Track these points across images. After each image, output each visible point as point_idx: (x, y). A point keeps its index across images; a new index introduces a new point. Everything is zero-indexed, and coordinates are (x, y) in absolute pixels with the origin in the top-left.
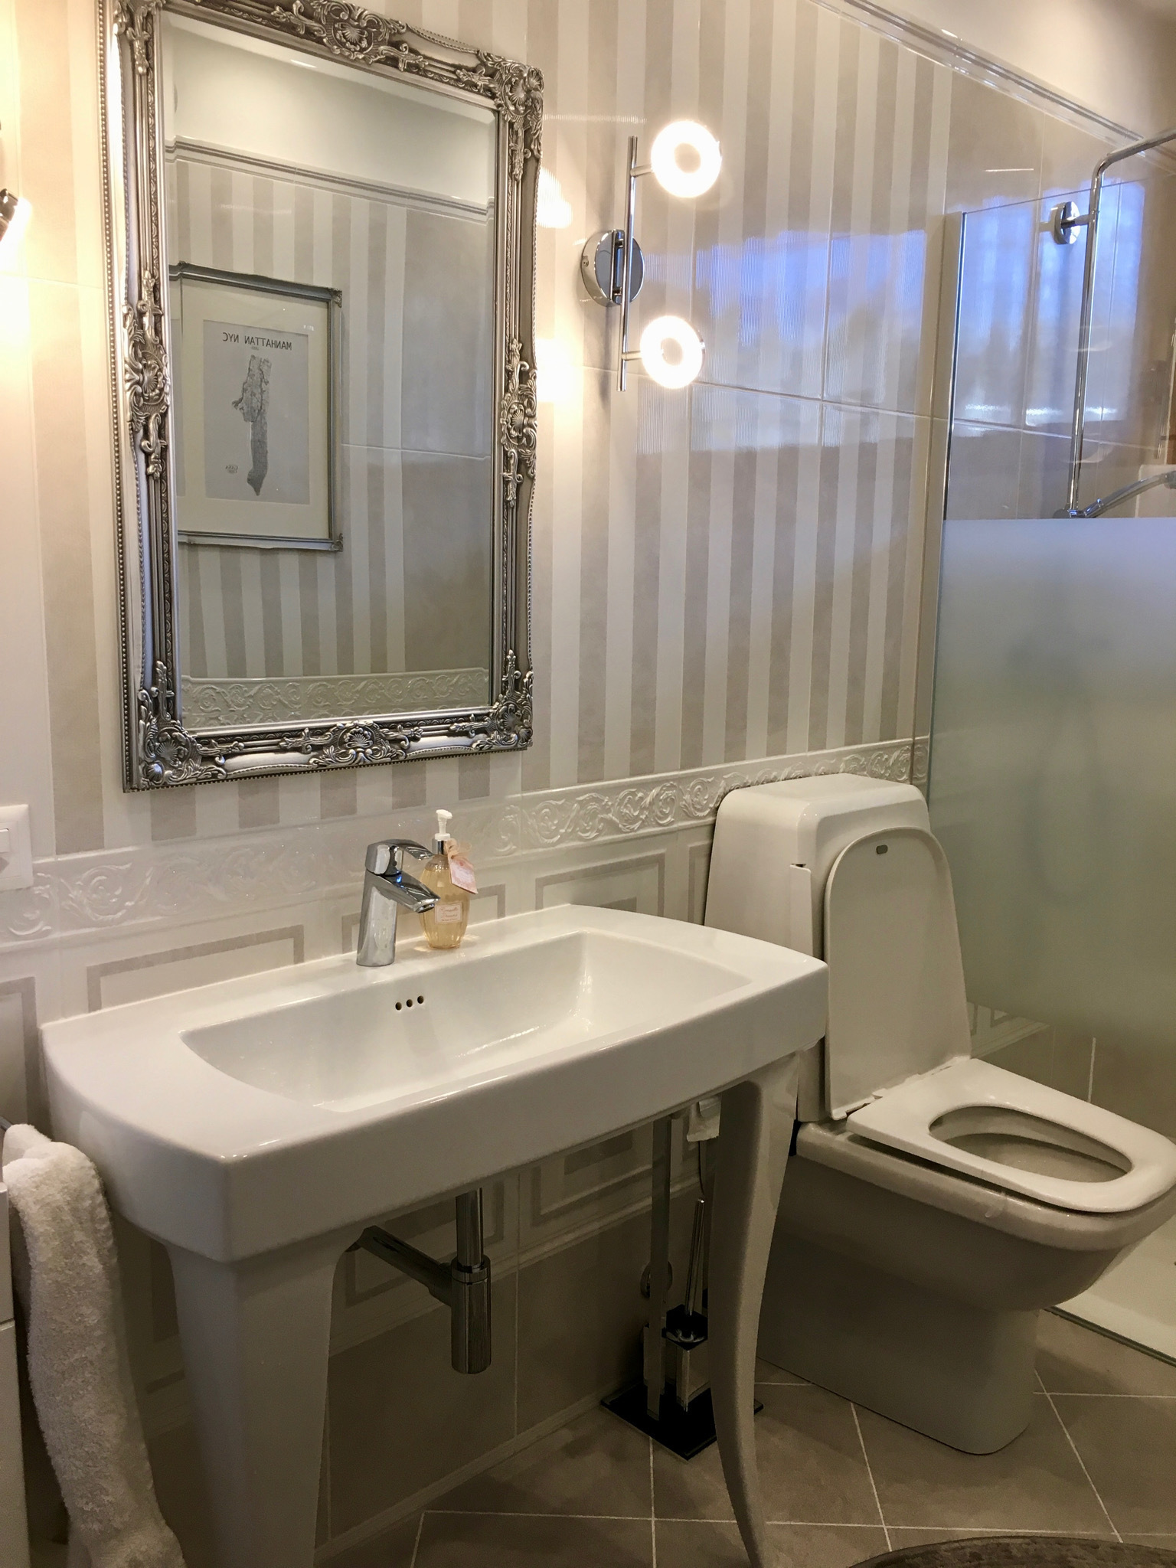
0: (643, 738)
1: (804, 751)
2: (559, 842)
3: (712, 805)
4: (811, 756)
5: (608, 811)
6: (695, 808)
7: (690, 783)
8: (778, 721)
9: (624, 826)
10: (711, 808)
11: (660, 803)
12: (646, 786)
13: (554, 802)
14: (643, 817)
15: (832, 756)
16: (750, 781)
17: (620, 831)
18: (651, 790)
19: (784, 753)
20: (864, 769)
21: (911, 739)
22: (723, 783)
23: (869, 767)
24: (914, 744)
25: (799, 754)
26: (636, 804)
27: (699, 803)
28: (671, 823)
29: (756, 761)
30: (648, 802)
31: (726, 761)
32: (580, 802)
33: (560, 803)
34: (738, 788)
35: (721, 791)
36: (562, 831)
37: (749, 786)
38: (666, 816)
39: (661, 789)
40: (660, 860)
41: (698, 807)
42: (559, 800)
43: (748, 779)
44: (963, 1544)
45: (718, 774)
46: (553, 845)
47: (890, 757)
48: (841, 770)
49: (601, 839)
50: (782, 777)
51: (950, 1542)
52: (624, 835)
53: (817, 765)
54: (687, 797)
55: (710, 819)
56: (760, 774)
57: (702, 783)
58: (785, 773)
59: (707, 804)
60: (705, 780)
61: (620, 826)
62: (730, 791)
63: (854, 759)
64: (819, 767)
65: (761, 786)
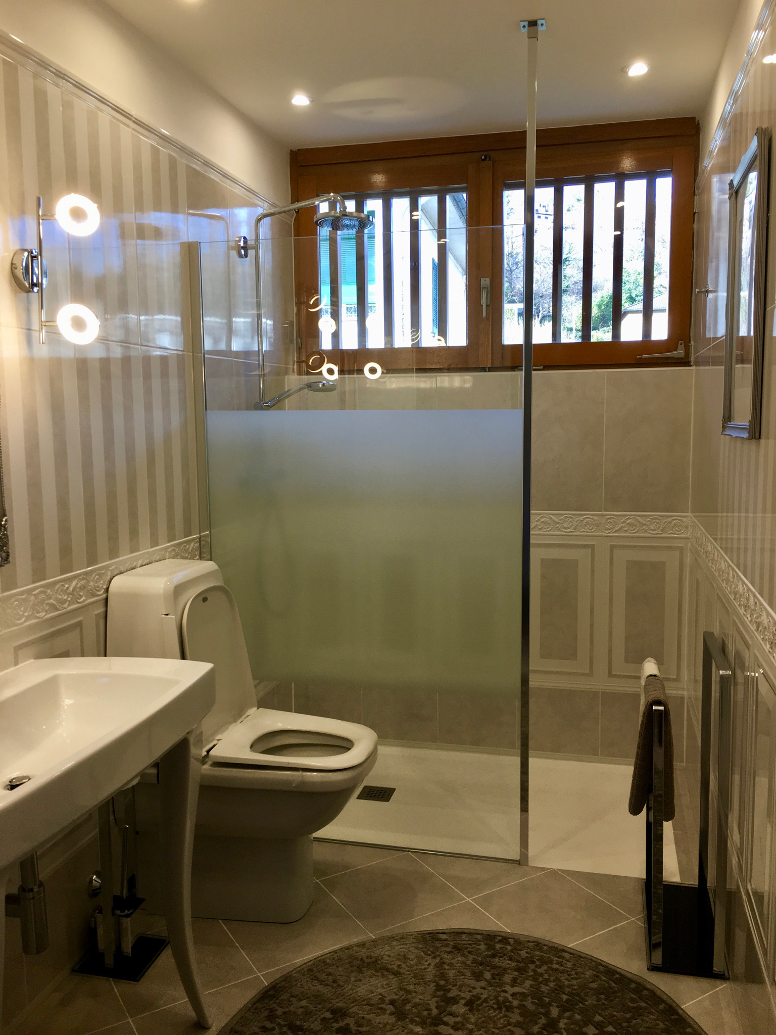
0: (66, 551)
1: (148, 549)
2: (25, 621)
3: (105, 587)
4: (152, 551)
5: (51, 598)
6: (96, 590)
7: (92, 575)
8: (134, 533)
9: (60, 606)
10: (104, 589)
11: (78, 590)
12: (70, 580)
13: (20, 597)
14: (69, 599)
15: (161, 550)
16: (123, 570)
17: (58, 610)
18: (72, 582)
19: (138, 551)
20: (177, 556)
21: (199, 535)
22: (109, 573)
23: (181, 553)
24: (200, 538)
25: (146, 551)
26: (65, 592)
27: (98, 587)
28: (84, 601)
29: (125, 558)
30: (71, 590)
31: (110, 559)
32: (34, 595)
33: (23, 597)
34: (117, 575)
35: (108, 578)
36: (26, 614)
37: (123, 573)
38: (81, 596)
39: (78, 581)
40: (79, 625)
41: (98, 589)
42: (23, 595)
43: (122, 569)
44: (302, 967)
45: (107, 567)
46: (22, 624)
47: (190, 546)
48: (167, 557)
49: (48, 616)
50: (139, 565)
51: (295, 969)
52: (59, 612)
53: (155, 556)
54: (91, 584)
55: (105, 596)
56: (127, 565)
57: (99, 574)
58: (140, 562)
59: (102, 586)
60: (100, 572)
61: (58, 607)
62: (114, 577)
63: (174, 550)
64: (157, 557)
65: (128, 572)
